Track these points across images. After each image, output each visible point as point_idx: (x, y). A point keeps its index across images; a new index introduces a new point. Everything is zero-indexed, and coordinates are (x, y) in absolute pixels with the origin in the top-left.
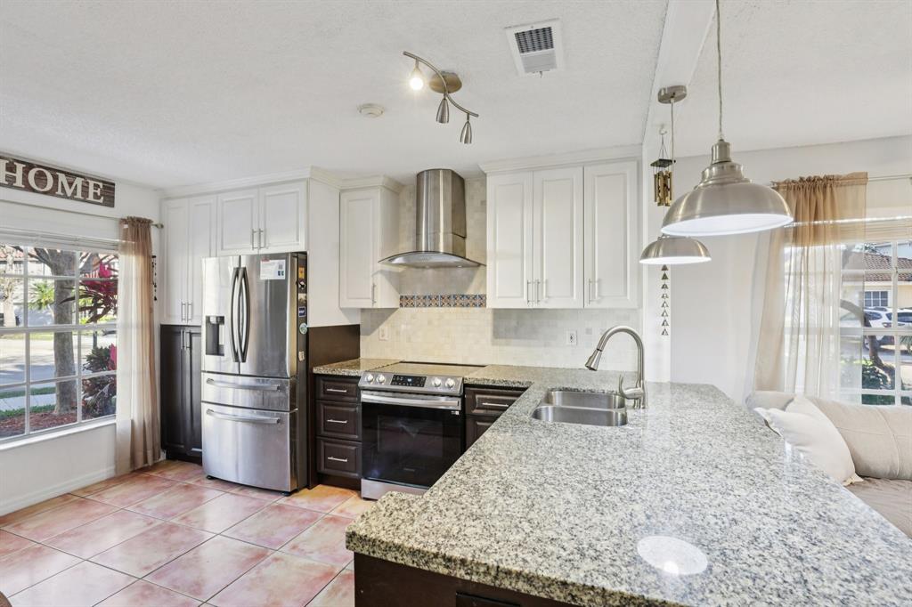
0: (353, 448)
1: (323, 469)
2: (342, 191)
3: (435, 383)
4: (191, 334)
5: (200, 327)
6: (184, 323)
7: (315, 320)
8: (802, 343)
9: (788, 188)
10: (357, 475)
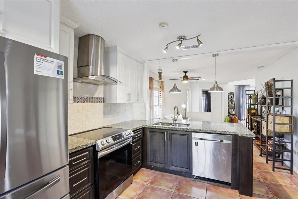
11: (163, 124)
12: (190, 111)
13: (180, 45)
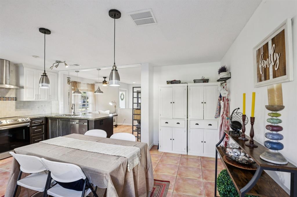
3: (22, 119)
9: (73, 82)
11: (66, 115)
12: (127, 108)
13: (57, 66)
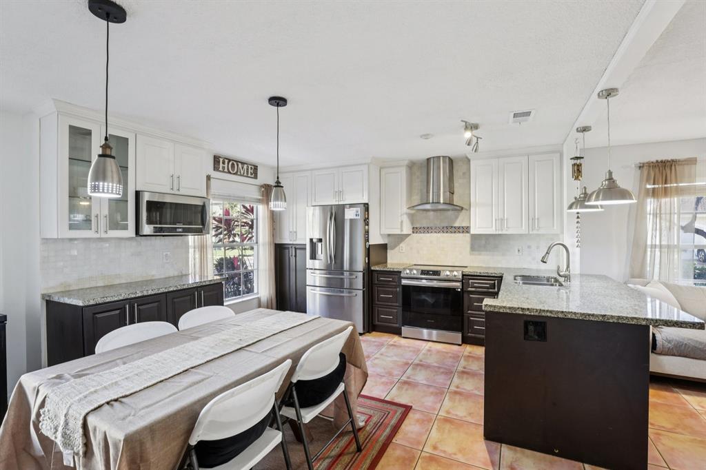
0: (395, 311)
1: (377, 323)
2: (381, 168)
3: (446, 273)
4: (296, 249)
5: (305, 245)
6: (291, 243)
7: (373, 241)
8: (658, 253)
9: (649, 166)
10: (397, 325)
